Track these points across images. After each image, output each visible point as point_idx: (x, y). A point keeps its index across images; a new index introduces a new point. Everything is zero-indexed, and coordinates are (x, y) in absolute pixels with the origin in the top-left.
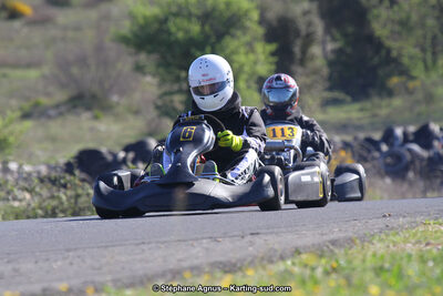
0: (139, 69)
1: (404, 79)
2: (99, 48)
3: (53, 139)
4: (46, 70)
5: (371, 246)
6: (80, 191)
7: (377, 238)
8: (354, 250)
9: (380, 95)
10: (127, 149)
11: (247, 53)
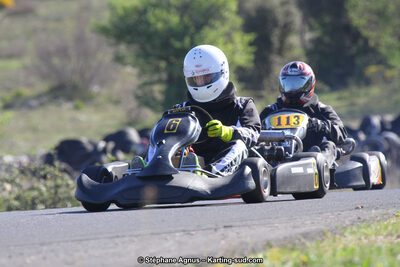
0: (119, 59)
1: (381, 67)
2: (80, 39)
3: (35, 130)
4: (28, 60)
5: (343, 239)
6: (59, 182)
7: (349, 230)
8: (325, 243)
9: (358, 84)
10: (107, 139)
11: (225, 44)
